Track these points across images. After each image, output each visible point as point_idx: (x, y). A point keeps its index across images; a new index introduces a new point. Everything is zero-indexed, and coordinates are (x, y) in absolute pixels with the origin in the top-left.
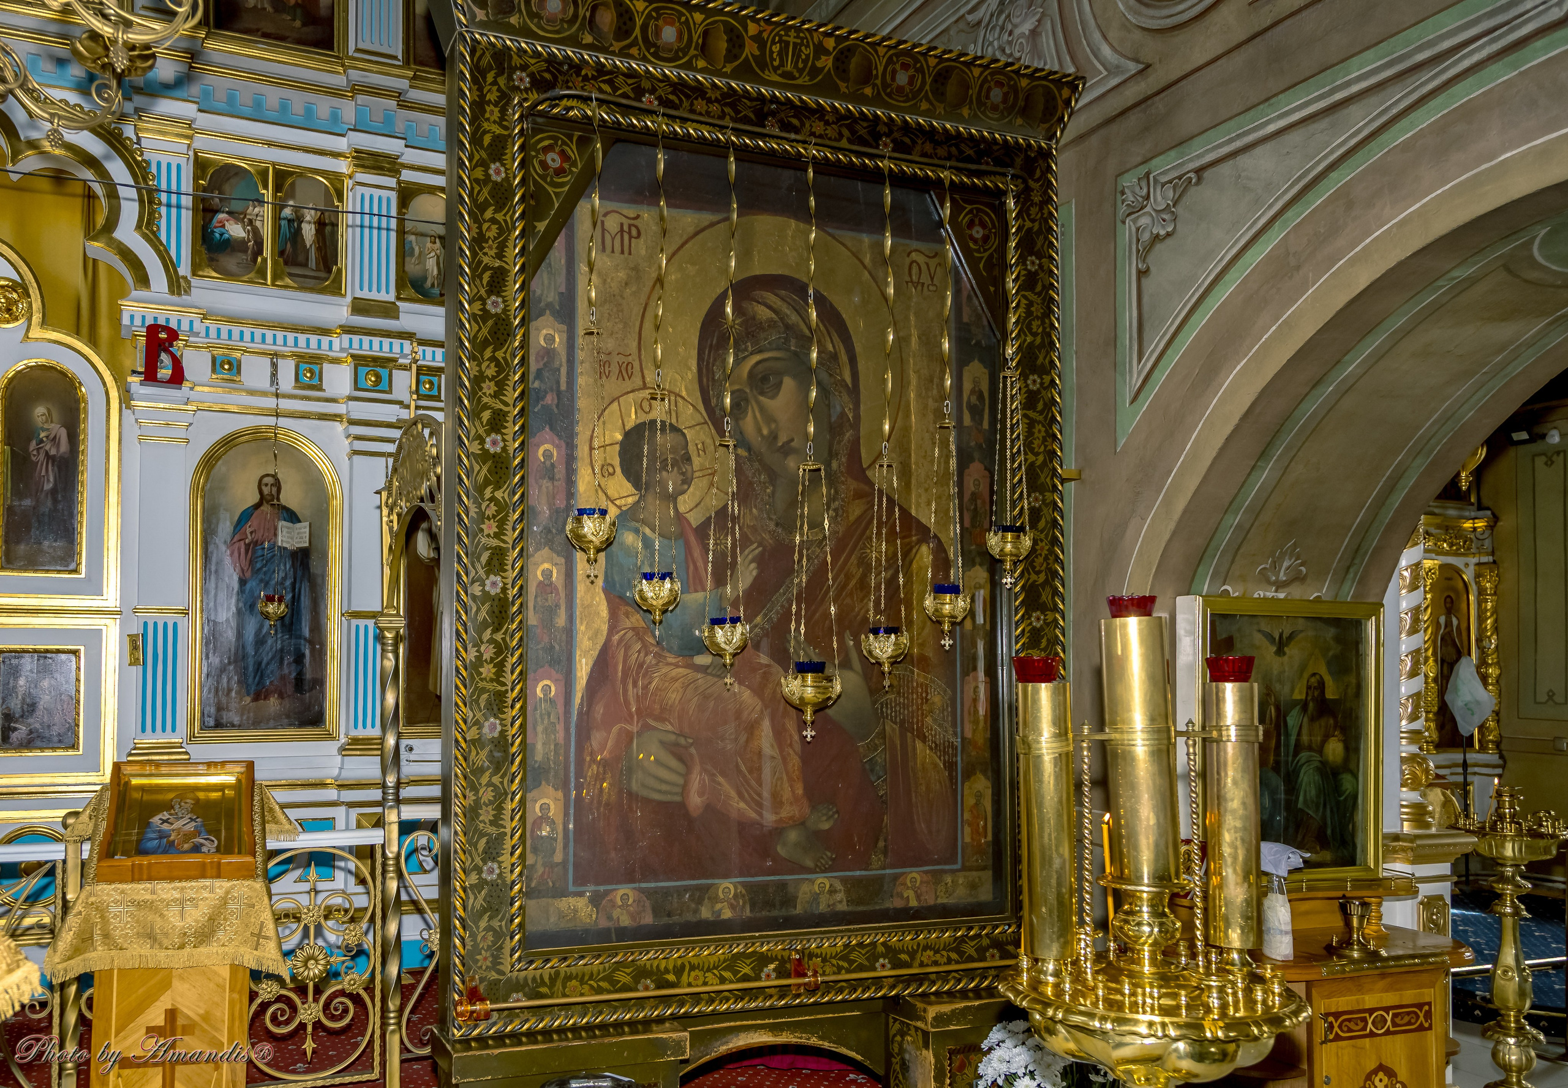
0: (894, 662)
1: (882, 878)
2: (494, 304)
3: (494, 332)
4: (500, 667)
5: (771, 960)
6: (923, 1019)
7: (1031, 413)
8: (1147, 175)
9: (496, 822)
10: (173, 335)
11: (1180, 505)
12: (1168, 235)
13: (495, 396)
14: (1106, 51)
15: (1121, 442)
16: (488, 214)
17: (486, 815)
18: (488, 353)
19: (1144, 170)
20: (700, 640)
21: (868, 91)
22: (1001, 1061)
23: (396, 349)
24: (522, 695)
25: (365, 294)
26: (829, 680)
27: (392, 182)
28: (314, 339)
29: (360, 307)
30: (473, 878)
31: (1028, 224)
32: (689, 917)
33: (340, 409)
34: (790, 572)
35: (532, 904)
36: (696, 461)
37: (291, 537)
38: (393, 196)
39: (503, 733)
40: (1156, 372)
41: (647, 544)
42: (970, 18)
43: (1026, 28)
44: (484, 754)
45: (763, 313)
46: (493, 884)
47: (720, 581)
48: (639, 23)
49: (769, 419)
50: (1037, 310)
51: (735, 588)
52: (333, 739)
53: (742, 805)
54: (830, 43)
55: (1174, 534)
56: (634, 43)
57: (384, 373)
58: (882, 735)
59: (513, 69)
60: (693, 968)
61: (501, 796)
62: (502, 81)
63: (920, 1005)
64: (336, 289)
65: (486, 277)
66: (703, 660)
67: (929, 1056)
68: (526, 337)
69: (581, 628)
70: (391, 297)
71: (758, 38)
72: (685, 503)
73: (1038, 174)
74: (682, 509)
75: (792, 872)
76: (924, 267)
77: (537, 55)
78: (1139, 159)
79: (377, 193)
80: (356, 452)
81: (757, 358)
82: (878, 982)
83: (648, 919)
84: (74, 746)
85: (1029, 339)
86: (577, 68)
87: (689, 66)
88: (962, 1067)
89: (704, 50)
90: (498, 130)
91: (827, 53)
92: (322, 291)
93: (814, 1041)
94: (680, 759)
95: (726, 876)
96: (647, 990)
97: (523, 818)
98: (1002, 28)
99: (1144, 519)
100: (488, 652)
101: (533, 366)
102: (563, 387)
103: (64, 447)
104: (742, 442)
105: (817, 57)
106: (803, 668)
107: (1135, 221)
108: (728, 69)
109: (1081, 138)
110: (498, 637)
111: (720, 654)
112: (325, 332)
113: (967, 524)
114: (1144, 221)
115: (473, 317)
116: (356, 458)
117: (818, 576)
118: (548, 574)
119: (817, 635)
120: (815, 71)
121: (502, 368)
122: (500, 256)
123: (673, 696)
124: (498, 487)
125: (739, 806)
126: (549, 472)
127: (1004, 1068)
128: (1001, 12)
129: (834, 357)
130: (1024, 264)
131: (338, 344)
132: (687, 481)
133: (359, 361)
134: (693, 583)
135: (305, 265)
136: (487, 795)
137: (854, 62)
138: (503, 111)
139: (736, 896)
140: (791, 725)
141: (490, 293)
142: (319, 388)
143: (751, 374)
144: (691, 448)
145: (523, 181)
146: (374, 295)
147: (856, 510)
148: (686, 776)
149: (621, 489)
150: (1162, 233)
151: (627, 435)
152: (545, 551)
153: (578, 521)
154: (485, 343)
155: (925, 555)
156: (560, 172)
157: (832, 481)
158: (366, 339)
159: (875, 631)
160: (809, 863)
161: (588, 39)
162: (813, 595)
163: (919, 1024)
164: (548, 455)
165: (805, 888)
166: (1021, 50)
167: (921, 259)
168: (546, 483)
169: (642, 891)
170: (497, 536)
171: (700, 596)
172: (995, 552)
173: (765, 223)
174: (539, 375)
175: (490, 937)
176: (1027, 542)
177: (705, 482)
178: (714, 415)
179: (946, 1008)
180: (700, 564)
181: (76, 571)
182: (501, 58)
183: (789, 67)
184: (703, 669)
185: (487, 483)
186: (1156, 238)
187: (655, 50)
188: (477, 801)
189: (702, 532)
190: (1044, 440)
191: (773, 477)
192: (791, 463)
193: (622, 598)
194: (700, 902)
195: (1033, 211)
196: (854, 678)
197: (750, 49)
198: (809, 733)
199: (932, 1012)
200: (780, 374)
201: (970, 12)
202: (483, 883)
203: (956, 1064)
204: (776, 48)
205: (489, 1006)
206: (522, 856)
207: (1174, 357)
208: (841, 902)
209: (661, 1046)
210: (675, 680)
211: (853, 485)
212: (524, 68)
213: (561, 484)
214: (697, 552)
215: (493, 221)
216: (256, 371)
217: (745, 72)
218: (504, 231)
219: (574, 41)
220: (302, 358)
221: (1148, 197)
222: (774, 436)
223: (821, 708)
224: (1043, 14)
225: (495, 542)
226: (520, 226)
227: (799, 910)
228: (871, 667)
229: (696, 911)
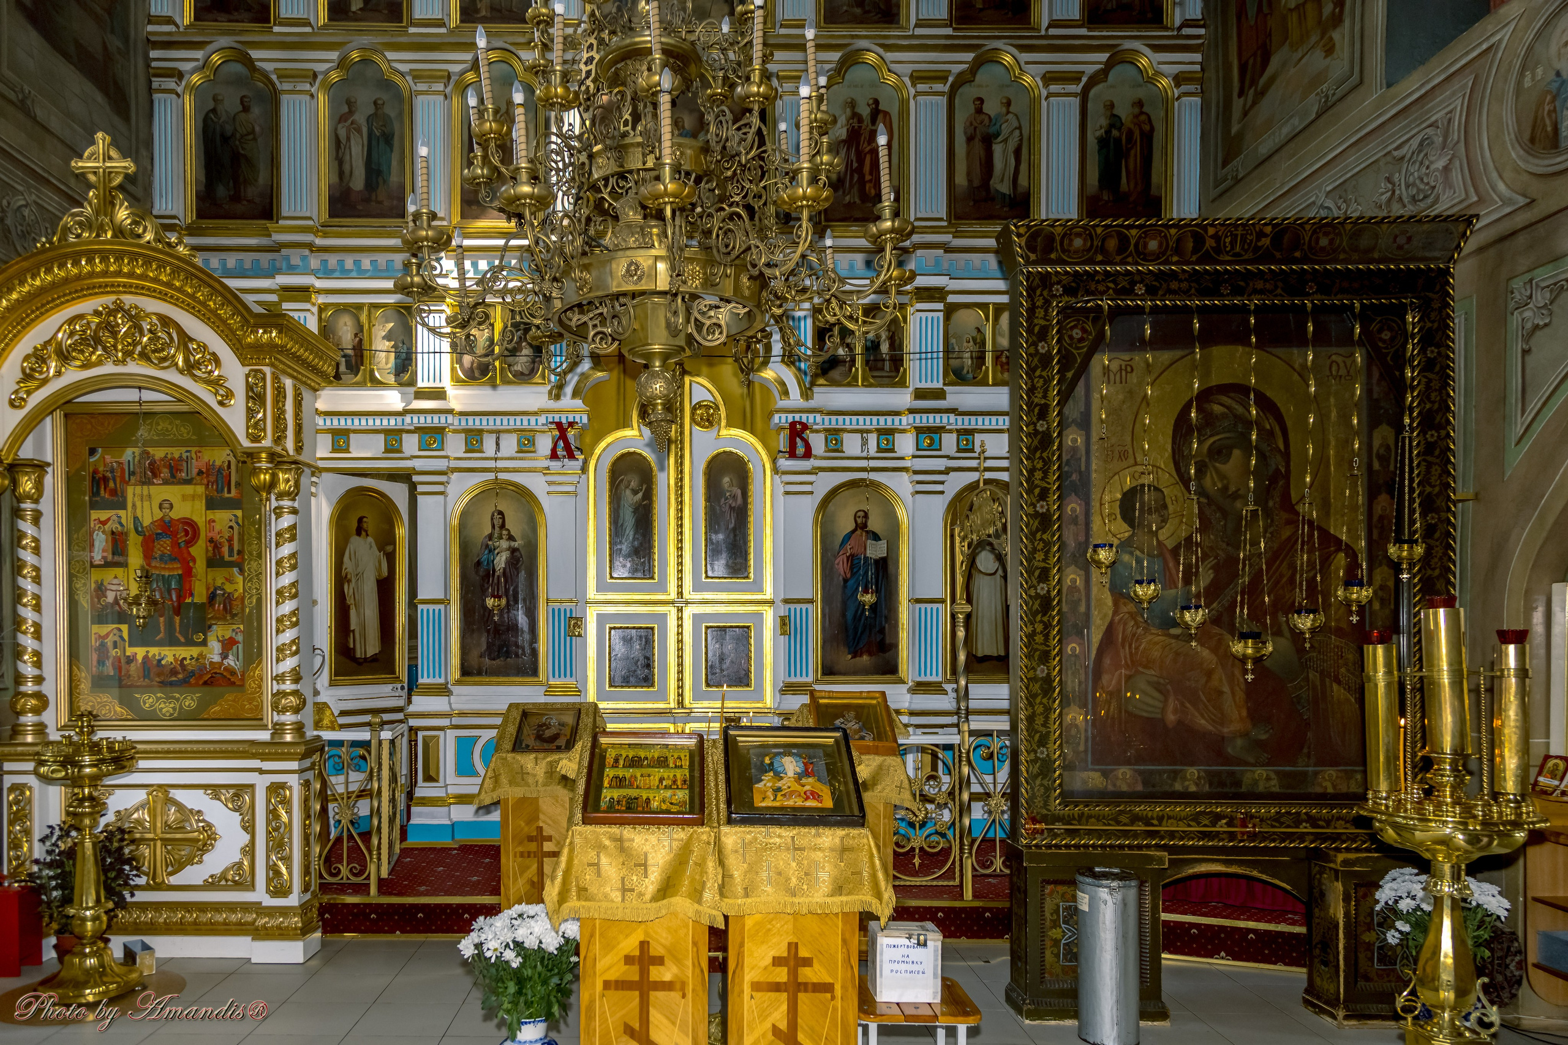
0: (1313, 630)
1: (1305, 773)
2: (1041, 426)
3: (1041, 442)
4: (1047, 637)
5: (1224, 817)
6: (1335, 862)
7: (1429, 458)
8: (1531, 280)
9: (1045, 724)
10: (805, 427)
11: (1551, 519)
12: (1546, 325)
13: (1042, 479)
14: (1501, 187)
15: (1508, 474)
16: (1038, 373)
17: (1039, 720)
18: (1038, 455)
19: (1527, 277)
20: (1174, 619)
21: (1297, 254)
22: (1391, 889)
23: (945, 420)
24: (1060, 652)
25: (923, 385)
26: (1264, 643)
27: (940, 306)
28: (889, 419)
29: (920, 394)
30: (1032, 756)
31: (1429, 325)
32: (1167, 788)
33: (907, 463)
34: (1236, 576)
35: (1066, 774)
36: (1171, 508)
37: (876, 550)
38: (941, 315)
39: (1049, 674)
40: (1535, 425)
41: (1139, 562)
42: (1395, 153)
43: (1440, 164)
44: (1037, 686)
45: (1217, 409)
46: (1043, 760)
47: (1187, 581)
48: (1133, 242)
49: (1222, 477)
50: (1436, 385)
51: (1197, 586)
52: (903, 682)
53: (1203, 722)
54: (1268, 229)
55: (1547, 539)
56: (1130, 254)
57: (936, 437)
58: (1307, 679)
59: (1052, 285)
60: (1169, 818)
61: (1048, 710)
62: (1045, 293)
63: (1332, 853)
64: (903, 384)
65: (1036, 410)
66: (1174, 631)
67: (1339, 886)
68: (1060, 443)
69: (1095, 613)
70: (940, 385)
71: (1216, 237)
72: (1163, 535)
73: (1438, 287)
74: (1161, 538)
75: (1238, 765)
76: (1342, 365)
77: (1067, 273)
78: (1525, 269)
79: (930, 314)
80: (918, 492)
81: (1212, 440)
82: (1302, 837)
83: (1139, 788)
84: (748, 685)
85: (1428, 406)
86: (1091, 276)
87: (1167, 262)
88: (1365, 896)
89: (1178, 251)
90: (1043, 323)
91: (1266, 236)
92: (894, 385)
93: (1255, 873)
94: (1160, 692)
95: (1192, 764)
96: (1140, 827)
97: (1061, 724)
98: (1421, 163)
99: (1524, 529)
100: (1039, 627)
101: (1065, 458)
102: (1083, 468)
103: (740, 500)
104: (1202, 492)
105: (1258, 239)
106: (1244, 637)
107: (1521, 313)
108: (1194, 258)
109: (1481, 250)
110: (1045, 619)
111: (1188, 627)
112: (897, 413)
113: (1375, 536)
114: (1528, 314)
115: (1028, 435)
116: (918, 496)
117: (1256, 578)
118: (1074, 581)
119: (1256, 614)
120: (1257, 249)
121: (1047, 462)
122: (1045, 397)
123: (1156, 653)
124: (1044, 532)
125: (1202, 723)
126: (1074, 520)
127: (1393, 894)
128: (1420, 152)
129: (1271, 433)
130: (1425, 353)
131: (906, 420)
132: (1164, 521)
133: (919, 430)
134: (1169, 582)
135: (882, 369)
136: (1039, 709)
137: (1286, 238)
138: (1046, 311)
139: (1199, 778)
140: (1237, 672)
141: (1039, 419)
142: (892, 450)
143: (1209, 449)
144: (1168, 500)
145: (1059, 352)
146: (929, 385)
147: (1286, 533)
148: (1166, 701)
149: (1122, 529)
150: (1541, 323)
151: (1124, 495)
152: (1073, 567)
153: (1095, 551)
154: (1036, 449)
155: (1341, 559)
156: (1081, 340)
157: (1268, 513)
158: (924, 416)
159: (1299, 613)
160: (1251, 760)
161: (1100, 258)
162: (1253, 590)
163: (1332, 865)
164: (1073, 510)
165: (1248, 775)
166: (1436, 180)
167: (1339, 359)
168: (1072, 527)
169: (1135, 771)
170: (1044, 561)
171: (1173, 592)
172: (1395, 558)
173: (1219, 352)
174: (1068, 463)
175: (1042, 790)
176: (1419, 550)
177: (1177, 520)
178: (1184, 480)
179: (1352, 856)
180: (1174, 571)
181: (747, 577)
182: (1045, 278)
183: (1238, 249)
184: (1176, 637)
185: (1037, 530)
186: (1536, 327)
187: (1145, 257)
188: (1034, 713)
189: (1175, 552)
190: (1440, 476)
191: (1225, 514)
192: (1238, 504)
193: (1122, 595)
194: (1175, 779)
195: (1433, 315)
196: (1285, 643)
197: (1210, 243)
198: (1250, 677)
199: (1341, 857)
200: (1230, 449)
201: (1396, 149)
202: (1037, 759)
203: (1361, 893)
204: (1228, 240)
205: (1044, 826)
206: (1061, 745)
207: (1549, 414)
208: (1275, 786)
209: (1150, 859)
210: (1156, 643)
211: (1285, 516)
212: (1058, 283)
213: (1082, 527)
214: (1171, 565)
215: (1040, 377)
216: (852, 445)
217: (1206, 259)
218: (1047, 381)
219: (1091, 262)
220: (882, 432)
221: (1531, 297)
222: (1226, 488)
223: (1258, 660)
224: (1453, 156)
225: (1043, 565)
226: (1057, 377)
227: (1244, 789)
228: (1297, 636)
229: (1172, 785)
